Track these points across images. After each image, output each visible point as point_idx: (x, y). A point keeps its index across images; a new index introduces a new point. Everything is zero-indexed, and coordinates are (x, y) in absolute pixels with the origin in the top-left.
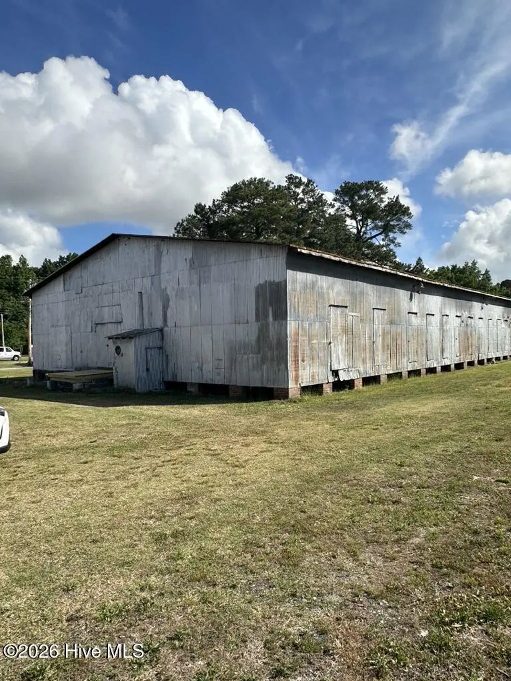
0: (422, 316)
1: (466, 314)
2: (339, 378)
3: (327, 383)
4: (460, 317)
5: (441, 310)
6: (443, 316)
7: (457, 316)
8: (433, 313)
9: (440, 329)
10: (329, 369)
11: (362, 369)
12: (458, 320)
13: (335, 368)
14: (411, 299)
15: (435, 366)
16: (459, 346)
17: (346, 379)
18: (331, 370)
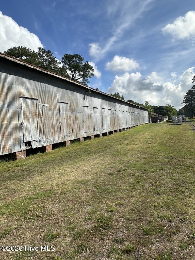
0: (91, 109)
1: (113, 109)
2: (31, 147)
3: (20, 152)
4: (110, 110)
5: (101, 106)
6: (102, 109)
7: (109, 109)
8: (97, 107)
9: (101, 115)
10: (22, 141)
11: (51, 139)
12: (110, 111)
13: (28, 140)
14: (84, 98)
15: (99, 134)
16: (111, 124)
17: (38, 146)
18: (24, 142)
